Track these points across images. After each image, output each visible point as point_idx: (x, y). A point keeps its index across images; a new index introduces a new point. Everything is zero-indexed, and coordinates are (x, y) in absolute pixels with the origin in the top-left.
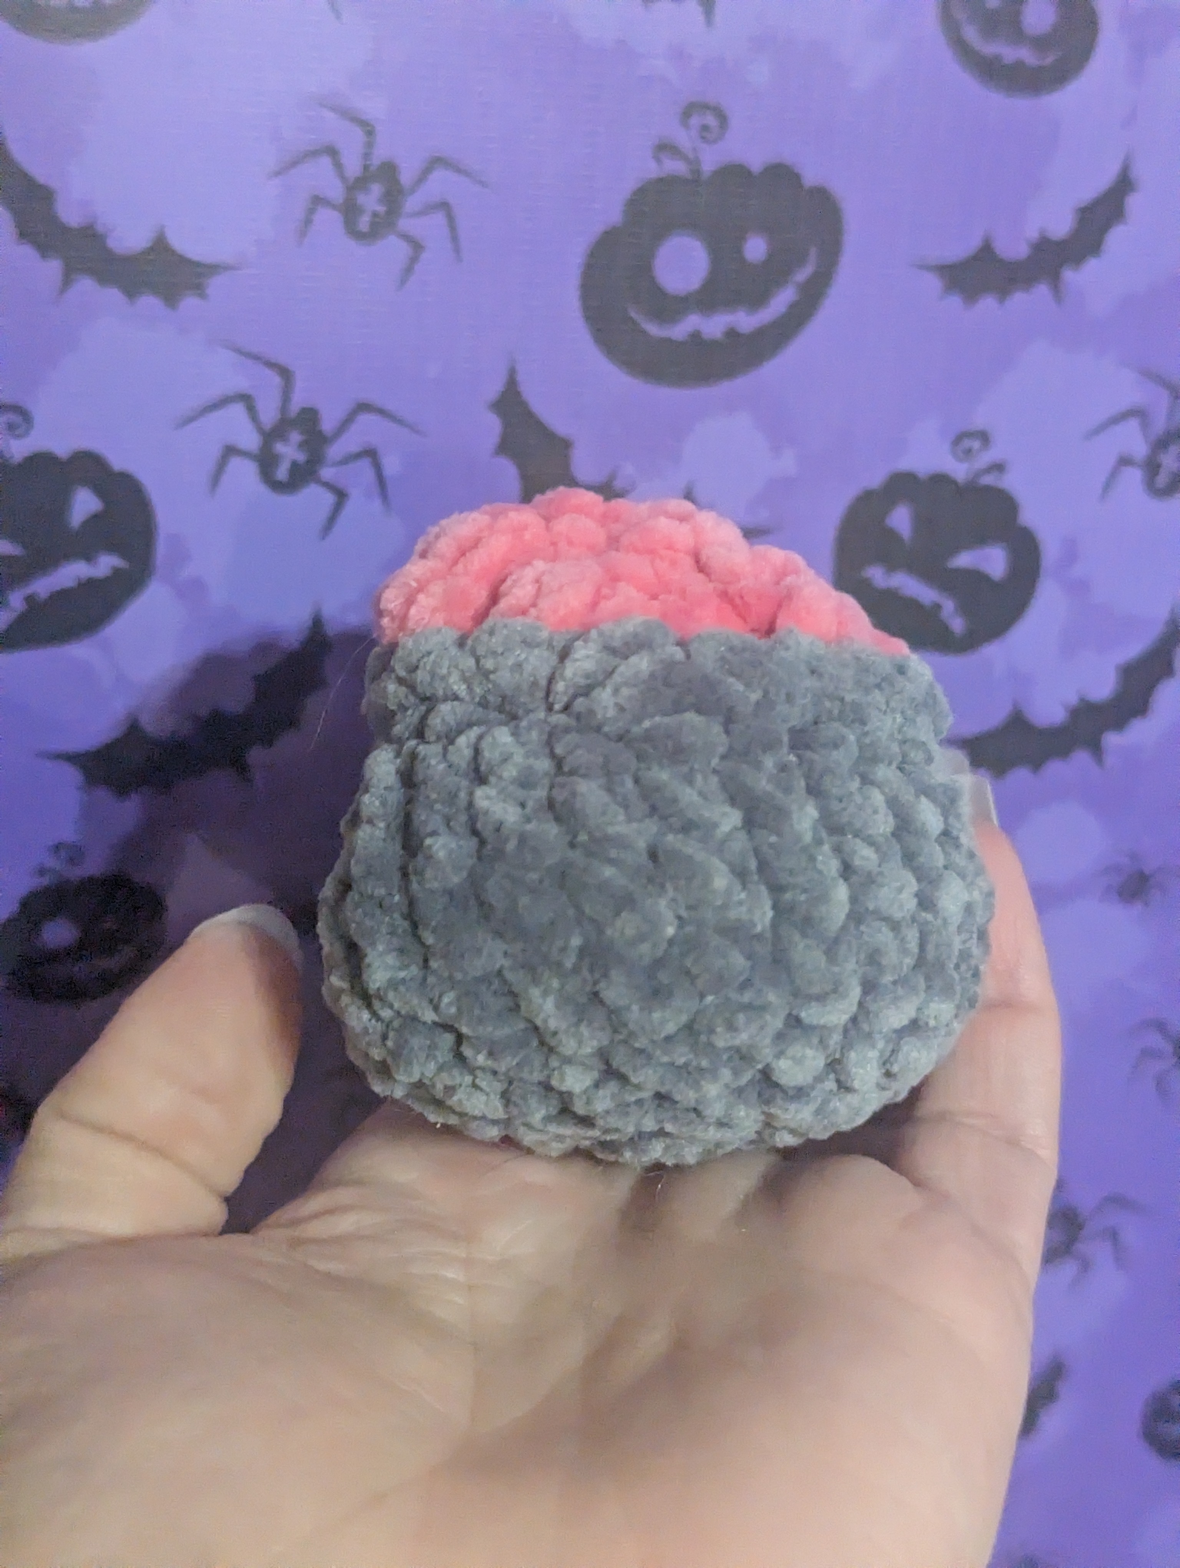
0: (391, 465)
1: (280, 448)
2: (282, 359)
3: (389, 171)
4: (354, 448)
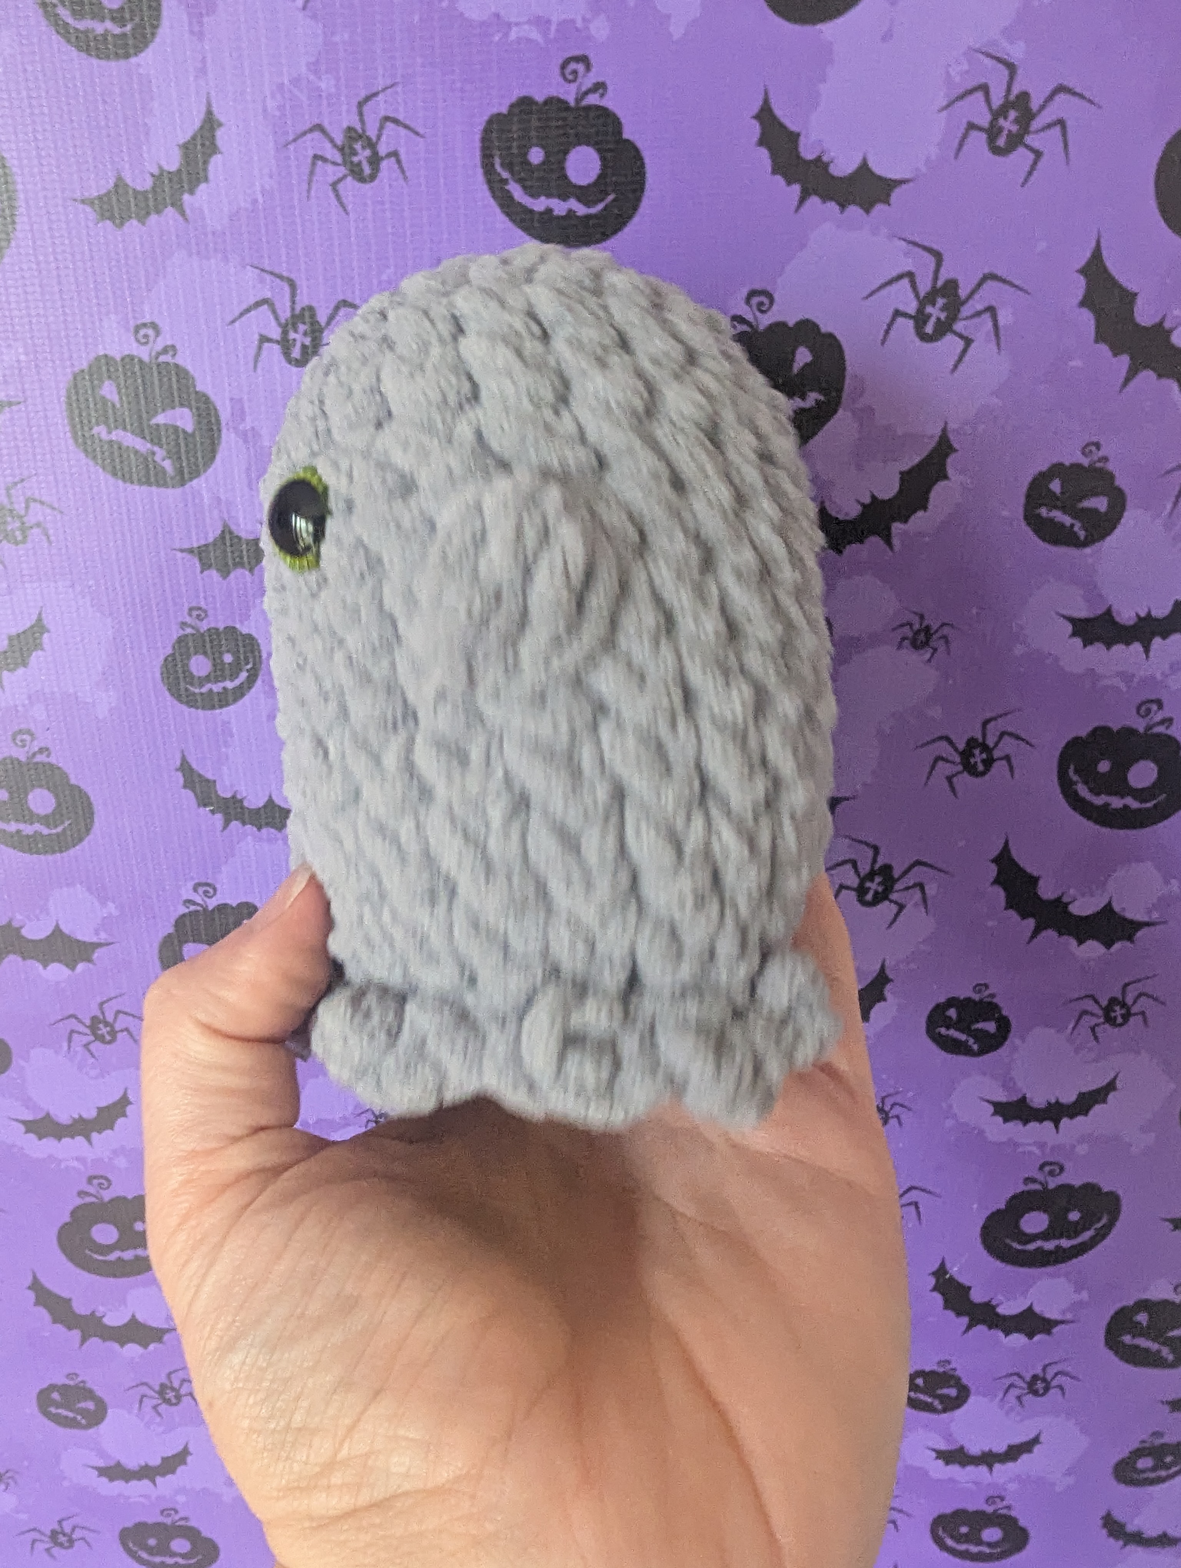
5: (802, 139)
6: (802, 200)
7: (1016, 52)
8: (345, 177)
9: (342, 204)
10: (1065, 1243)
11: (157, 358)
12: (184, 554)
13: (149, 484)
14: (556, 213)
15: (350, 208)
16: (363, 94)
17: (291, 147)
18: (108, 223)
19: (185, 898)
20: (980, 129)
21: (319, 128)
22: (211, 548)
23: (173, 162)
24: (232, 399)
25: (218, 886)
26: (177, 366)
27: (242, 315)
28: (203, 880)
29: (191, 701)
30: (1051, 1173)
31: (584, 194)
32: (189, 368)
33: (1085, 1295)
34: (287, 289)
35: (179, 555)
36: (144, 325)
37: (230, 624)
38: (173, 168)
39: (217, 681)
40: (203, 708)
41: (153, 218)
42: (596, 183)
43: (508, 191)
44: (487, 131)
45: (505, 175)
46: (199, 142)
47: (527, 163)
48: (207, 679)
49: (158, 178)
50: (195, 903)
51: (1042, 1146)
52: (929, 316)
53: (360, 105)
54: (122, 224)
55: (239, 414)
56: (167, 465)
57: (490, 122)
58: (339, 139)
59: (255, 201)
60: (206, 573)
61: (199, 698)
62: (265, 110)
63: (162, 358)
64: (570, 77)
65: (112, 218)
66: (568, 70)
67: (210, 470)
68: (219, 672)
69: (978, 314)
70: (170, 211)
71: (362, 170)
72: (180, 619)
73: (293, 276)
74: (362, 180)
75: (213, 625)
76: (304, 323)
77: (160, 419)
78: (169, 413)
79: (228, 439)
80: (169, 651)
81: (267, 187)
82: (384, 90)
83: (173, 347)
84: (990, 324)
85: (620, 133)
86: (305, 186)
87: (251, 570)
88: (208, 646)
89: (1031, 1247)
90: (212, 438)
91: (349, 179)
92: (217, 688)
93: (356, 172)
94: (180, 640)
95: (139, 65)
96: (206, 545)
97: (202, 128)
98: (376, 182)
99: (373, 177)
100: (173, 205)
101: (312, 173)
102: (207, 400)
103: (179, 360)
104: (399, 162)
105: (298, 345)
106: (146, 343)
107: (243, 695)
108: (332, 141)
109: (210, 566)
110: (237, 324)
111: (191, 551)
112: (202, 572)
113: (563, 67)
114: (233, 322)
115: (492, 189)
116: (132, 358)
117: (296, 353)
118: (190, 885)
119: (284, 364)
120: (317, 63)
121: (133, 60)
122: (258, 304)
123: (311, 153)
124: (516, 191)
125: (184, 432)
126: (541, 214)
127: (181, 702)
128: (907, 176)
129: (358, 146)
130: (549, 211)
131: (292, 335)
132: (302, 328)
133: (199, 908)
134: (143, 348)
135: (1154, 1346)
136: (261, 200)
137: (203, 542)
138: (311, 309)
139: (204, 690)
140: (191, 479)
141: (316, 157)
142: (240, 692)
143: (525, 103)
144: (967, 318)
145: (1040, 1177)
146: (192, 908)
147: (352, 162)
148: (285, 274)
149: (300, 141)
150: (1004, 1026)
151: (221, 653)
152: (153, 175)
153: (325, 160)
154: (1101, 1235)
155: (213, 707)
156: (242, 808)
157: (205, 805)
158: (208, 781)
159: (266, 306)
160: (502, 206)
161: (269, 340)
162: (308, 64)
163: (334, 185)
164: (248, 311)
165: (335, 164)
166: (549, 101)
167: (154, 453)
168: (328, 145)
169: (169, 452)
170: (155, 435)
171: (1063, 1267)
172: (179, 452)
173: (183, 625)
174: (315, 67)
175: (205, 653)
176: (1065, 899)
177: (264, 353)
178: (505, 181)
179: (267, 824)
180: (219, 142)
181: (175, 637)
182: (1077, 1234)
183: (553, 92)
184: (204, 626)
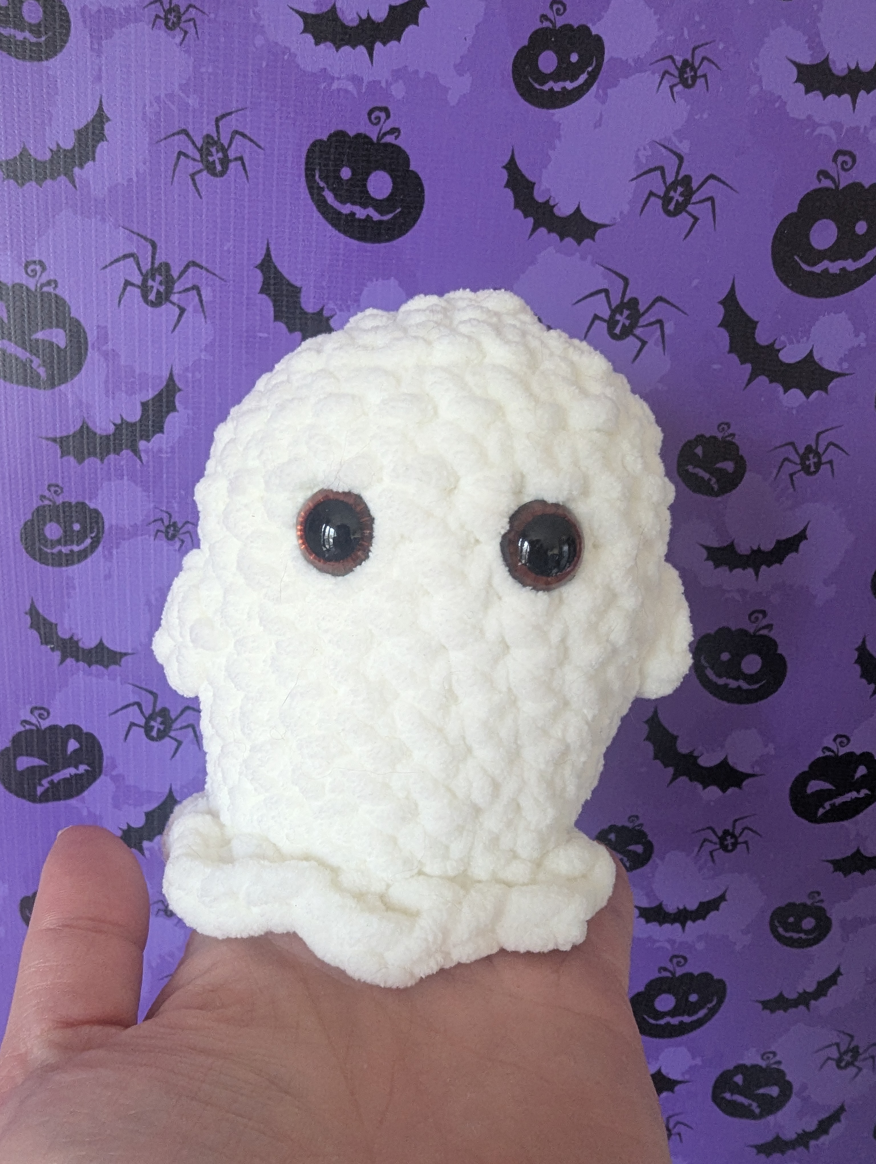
0: (669, 328)
1: (618, 317)
2: (625, 274)
3: (687, 180)
4: (653, 319)
5: (536, 187)
6: (534, 230)
7: (684, 148)
8: (200, 171)
9: (197, 190)
10: (686, 1019)
11: (41, 288)
12: (49, 442)
13: (25, 384)
14: (357, 216)
15: (203, 194)
16: (220, 113)
17: (162, 144)
18: (12, 181)
19: (23, 718)
20: (659, 197)
21: (185, 132)
22: (71, 438)
23: (68, 143)
24: (98, 327)
25: (51, 710)
26: (56, 296)
27: (112, 263)
28: (39, 705)
29: (43, 559)
30: (678, 964)
31: (379, 206)
32: (67, 298)
33: (698, 1061)
34: (150, 247)
35: (44, 442)
36: (35, 262)
37: (80, 500)
38: (69, 147)
39: (66, 544)
40: (53, 565)
41: (49, 182)
42: (388, 199)
43: (324, 196)
44: (311, 151)
45: (322, 184)
46: (90, 130)
47: (339, 178)
48: (59, 542)
49: (56, 153)
50: (30, 723)
51: (672, 942)
52: (618, 322)
53: (217, 120)
54: (23, 184)
55: (103, 337)
56: (42, 371)
57: (314, 145)
58: (199, 143)
59: (130, 180)
60: (65, 458)
61: (50, 556)
62: (144, 114)
63: (45, 289)
64: (375, 121)
65: (15, 178)
66: (373, 117)
67: (76, 378)
68: (68, 538)
69: (651, 324)
70: (62, 178)
71: (215, 167)
72: (40, 493)
73: (154, 239)
74: (214, 174)
75: (67, 500)
76: (161, 275)
77: (39, 335)
78: (47, 331)
79: (93, 356)
80: (29, 517)
81: (141, 171)
82: (237, 111)
83: (55, 282)
84: (658, 333)
85: (408, 165)
86: (170, 173)
87: (102, 460)
88: (62, 515)
89: (662, 1022)
90: (80, 354)
91: (205, 173)
92: (65, 550)
93: (210, 168)
94: (38, 510)
95: (48, 68)
96: (68, 437)
97: (93, 121)
98: (225, 177)
99: (223, 173)
100: (65, 175)
101: (176, 164)
102: (78, 323)
103: (59, 292)
104: (243, 164)
105: (155, 290)
106: (34, 276)
107: (86, 557)
108: (193, 143)
109: (68, 454)
110: (108, 270)
111: (54, 440)
112: (62, 457)
113: (370, 113)
114: (106, 267)
115: (312, 194)
116: (21, 286)
117: (152, 297)
118: (28, 708)
119: (142, 303)
120: (187, 84)
121: (45, 63)
122: (125, 257)
123: (177, 150)
124: (329, 197)
125: (58, 347)
126: (346, 215)
127: (35, 559)
128: (607, 222)
129: (213, 150)
130: (353, 214)
131: (150, 283)
132: (158, 278)
133: (34, 728)
134: (31, 279)
135: (746, 1101)
136: (135, 179)
137: (65, 434)
138: (167, 265)
139: (55, 550)
140: (59, 384)
141: (180, 153)
142: (83, 555)
143: (339, 136)
144: (643, 326)
145: (670, 967)
146: (28, 727)
147: (208, 161)
148: (149, 236)
149: (169, 140)
150: (649, 848)
151: (72, 523)
152: (51, 150)
153: (186, 156)
154: (713, 1012)
155: (60, 565)
156: (78, 648)
157: (47, 643)
158: (51, 624)
159: (132, 259)
160: (318, 207)
161: (132, 285)
162: (180, 85)
163: (193, 176)
164: (117, 260)
165: (194, 160)
166: (358, 136)
167: (31, 361)
168: (191, 146)
169: (44, 361)
170: (33, 348)
171: (685, 1038)
172: (52, 362)
173: (43, 497)
174: (184, 87)
175: (58, 522)
176: (696, 754)
177: (127, 293)
178: (322, 189)
179: (97, 662)
180: (106, 132)
181: (35, 506)
182: (695, 1012)
183: (362, 131)
184: (59, 500)
